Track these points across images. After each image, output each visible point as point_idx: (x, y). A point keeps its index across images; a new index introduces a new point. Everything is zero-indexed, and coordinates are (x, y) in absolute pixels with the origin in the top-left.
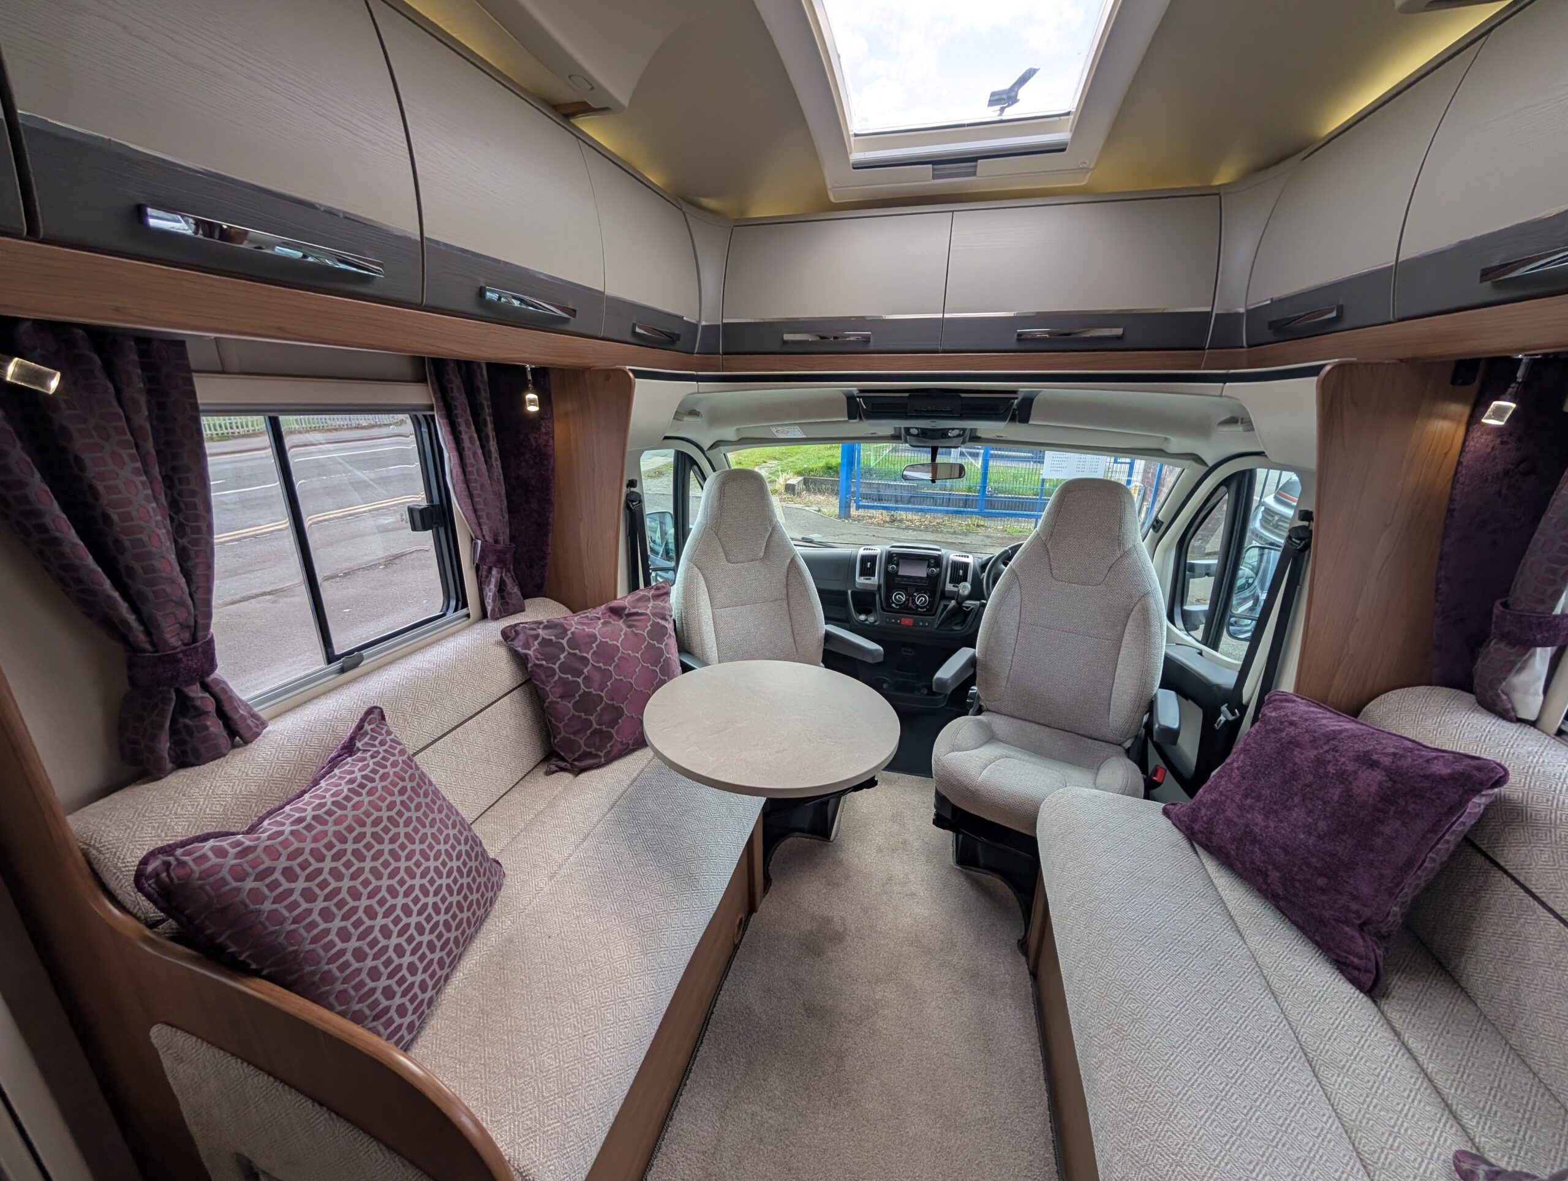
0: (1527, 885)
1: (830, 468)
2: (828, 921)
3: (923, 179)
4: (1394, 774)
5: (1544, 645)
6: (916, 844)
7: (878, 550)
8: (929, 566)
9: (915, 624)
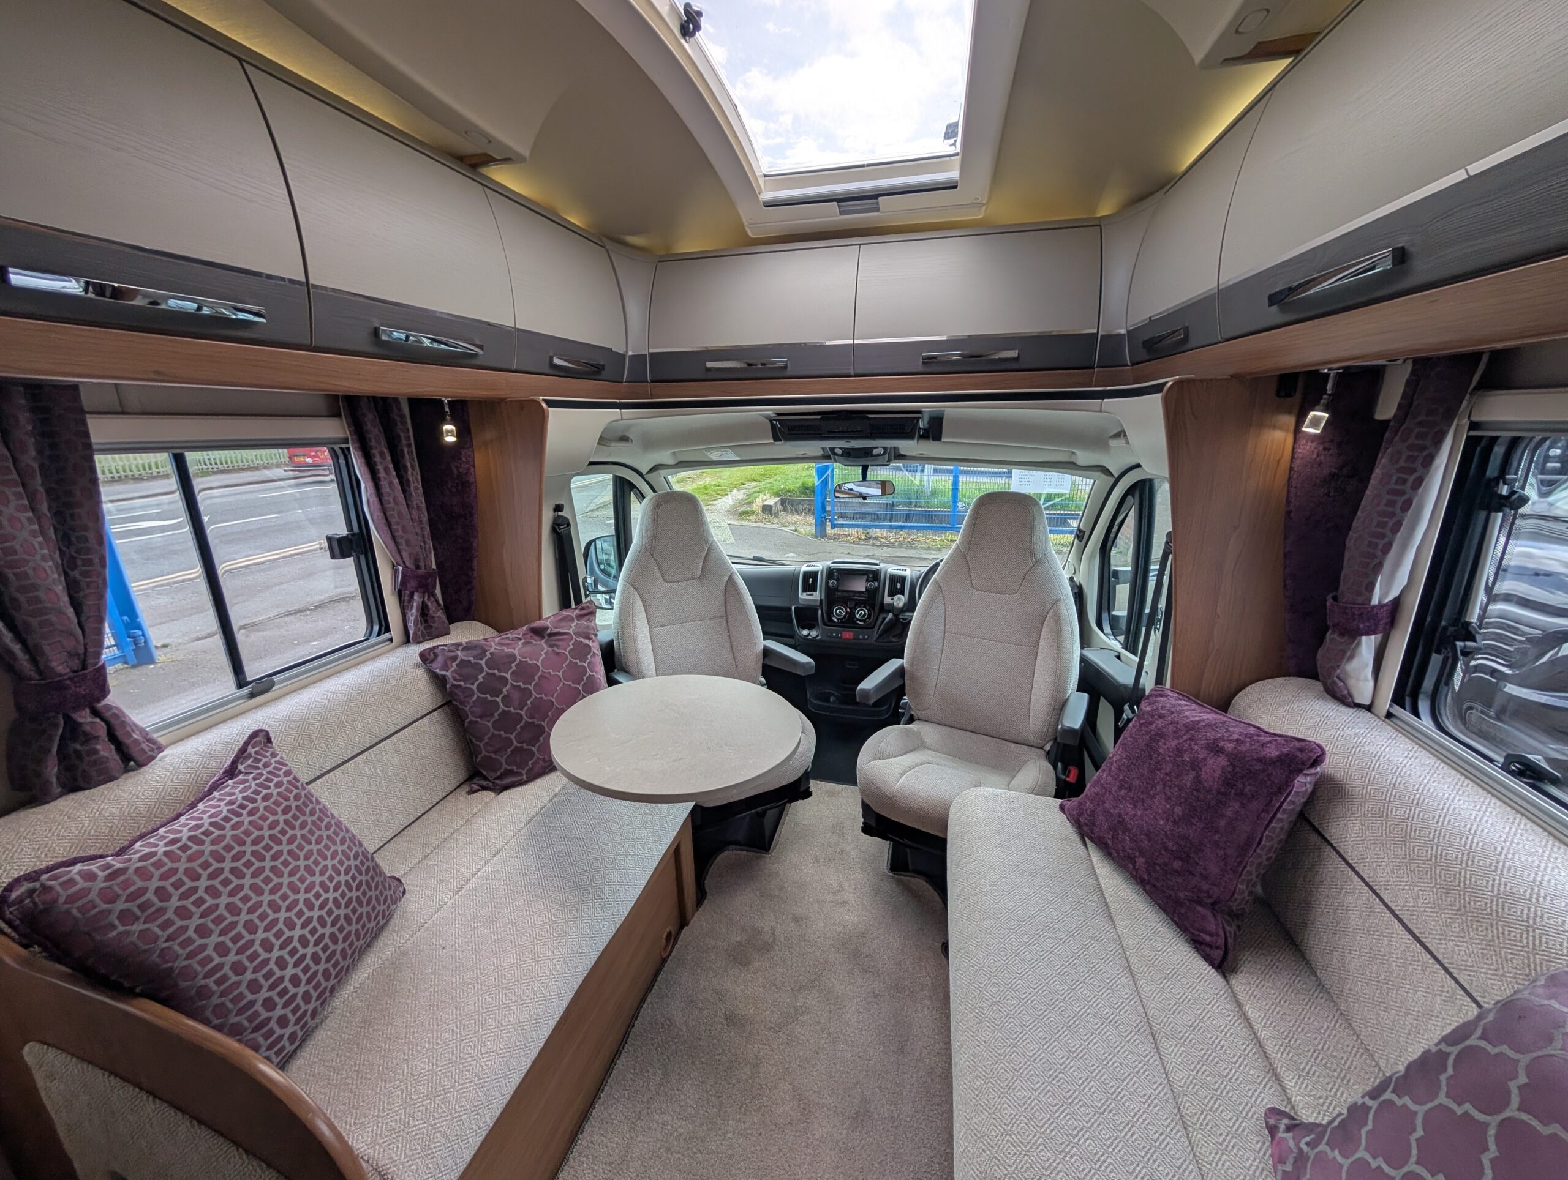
0: (1345, 856)
1: (807, 488)
2: (759, 932)
3: (830, 215)
4: (1236, 759)
5: (1368, 633)
6: (853, 854)
7: (819, 566)
8: (867, 581)
9: (856, 638)
